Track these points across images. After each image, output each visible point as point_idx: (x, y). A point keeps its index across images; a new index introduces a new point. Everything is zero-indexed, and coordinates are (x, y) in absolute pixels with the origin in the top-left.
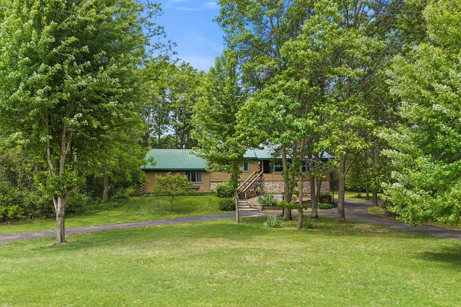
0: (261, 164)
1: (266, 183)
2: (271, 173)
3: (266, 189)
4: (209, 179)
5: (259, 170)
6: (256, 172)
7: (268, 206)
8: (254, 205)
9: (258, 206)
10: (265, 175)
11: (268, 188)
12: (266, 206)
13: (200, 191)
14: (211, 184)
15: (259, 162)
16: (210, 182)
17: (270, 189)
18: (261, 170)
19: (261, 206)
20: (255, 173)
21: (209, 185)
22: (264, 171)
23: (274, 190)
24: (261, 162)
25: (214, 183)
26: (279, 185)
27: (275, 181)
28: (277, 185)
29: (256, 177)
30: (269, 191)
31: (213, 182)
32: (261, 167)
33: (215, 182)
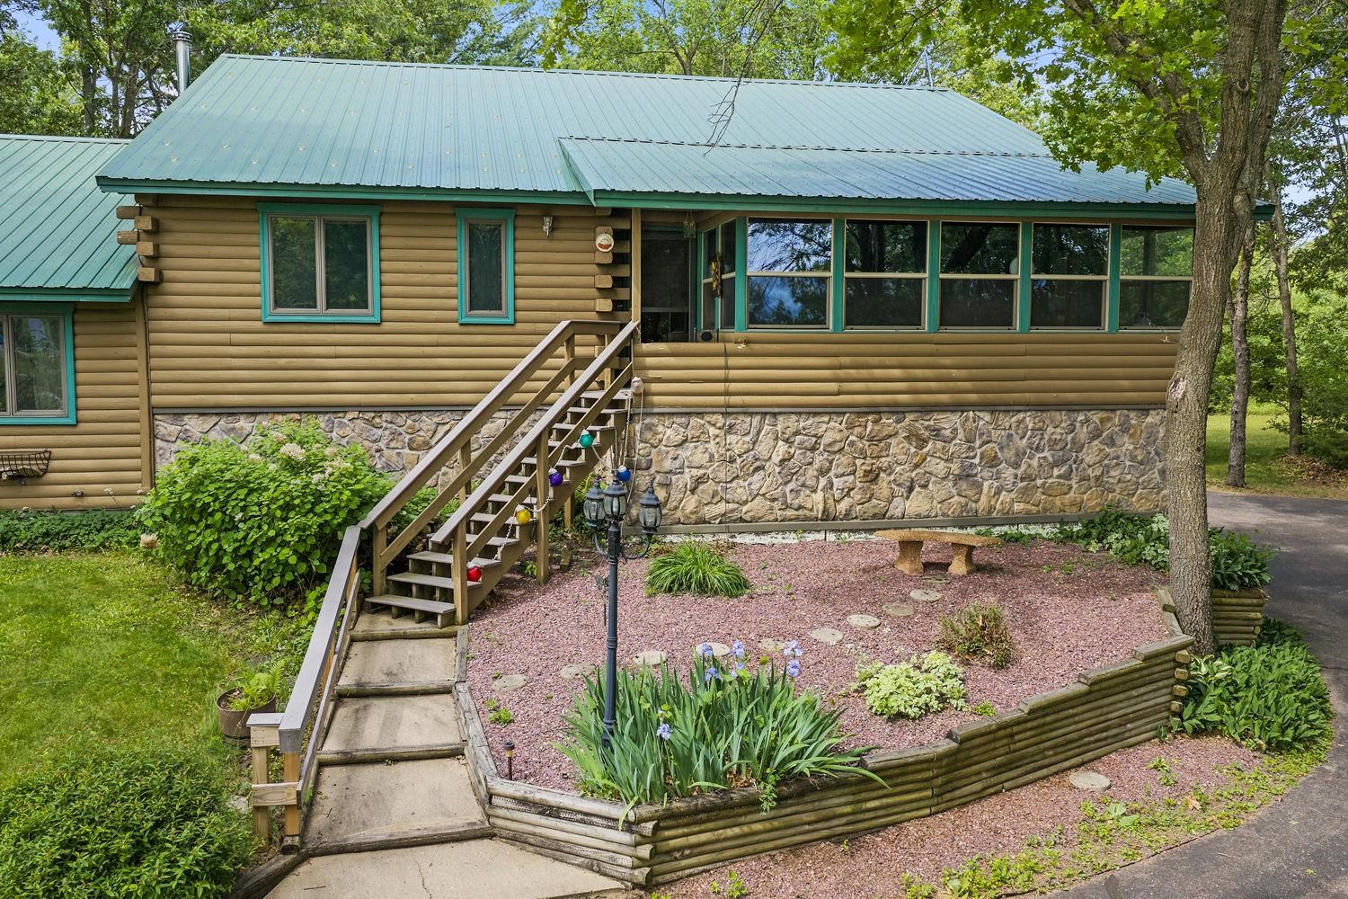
0: (621, 259)
1: (669, 432)
2: (707, 338)
3: (667, 485)
4: (141, 389)
5: (605, 305)
6: (577, 327)
7: (723, 810)
8: (524, 802)
9: (586, 818)
10: (658, 358)
11: (687, 477)
12: (694, 817)
13: (57, 492)
14: (165, 427)
15: (604, 239)
16: (153, 411)
17: (699, 481)
18: (622, 306)
19: (629, 826)
20: (567, 338)
21: (144, 438)
22: (643, 323)
23: (739, 490)
24: (621, 236)
25: (195, 425)
26: (782, 448)
27: (747, 411)
28: (762, 449)
29: (569, 372)
30: (690, 503)
31: (178, 412)
32: (623, 282)
33: (203, 411)
